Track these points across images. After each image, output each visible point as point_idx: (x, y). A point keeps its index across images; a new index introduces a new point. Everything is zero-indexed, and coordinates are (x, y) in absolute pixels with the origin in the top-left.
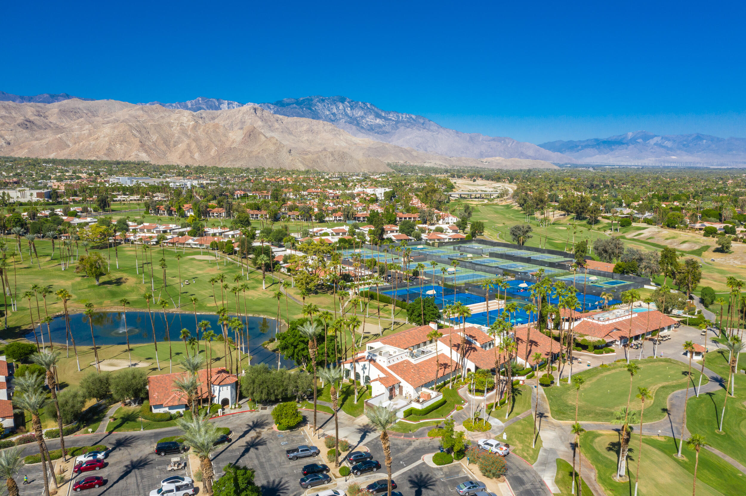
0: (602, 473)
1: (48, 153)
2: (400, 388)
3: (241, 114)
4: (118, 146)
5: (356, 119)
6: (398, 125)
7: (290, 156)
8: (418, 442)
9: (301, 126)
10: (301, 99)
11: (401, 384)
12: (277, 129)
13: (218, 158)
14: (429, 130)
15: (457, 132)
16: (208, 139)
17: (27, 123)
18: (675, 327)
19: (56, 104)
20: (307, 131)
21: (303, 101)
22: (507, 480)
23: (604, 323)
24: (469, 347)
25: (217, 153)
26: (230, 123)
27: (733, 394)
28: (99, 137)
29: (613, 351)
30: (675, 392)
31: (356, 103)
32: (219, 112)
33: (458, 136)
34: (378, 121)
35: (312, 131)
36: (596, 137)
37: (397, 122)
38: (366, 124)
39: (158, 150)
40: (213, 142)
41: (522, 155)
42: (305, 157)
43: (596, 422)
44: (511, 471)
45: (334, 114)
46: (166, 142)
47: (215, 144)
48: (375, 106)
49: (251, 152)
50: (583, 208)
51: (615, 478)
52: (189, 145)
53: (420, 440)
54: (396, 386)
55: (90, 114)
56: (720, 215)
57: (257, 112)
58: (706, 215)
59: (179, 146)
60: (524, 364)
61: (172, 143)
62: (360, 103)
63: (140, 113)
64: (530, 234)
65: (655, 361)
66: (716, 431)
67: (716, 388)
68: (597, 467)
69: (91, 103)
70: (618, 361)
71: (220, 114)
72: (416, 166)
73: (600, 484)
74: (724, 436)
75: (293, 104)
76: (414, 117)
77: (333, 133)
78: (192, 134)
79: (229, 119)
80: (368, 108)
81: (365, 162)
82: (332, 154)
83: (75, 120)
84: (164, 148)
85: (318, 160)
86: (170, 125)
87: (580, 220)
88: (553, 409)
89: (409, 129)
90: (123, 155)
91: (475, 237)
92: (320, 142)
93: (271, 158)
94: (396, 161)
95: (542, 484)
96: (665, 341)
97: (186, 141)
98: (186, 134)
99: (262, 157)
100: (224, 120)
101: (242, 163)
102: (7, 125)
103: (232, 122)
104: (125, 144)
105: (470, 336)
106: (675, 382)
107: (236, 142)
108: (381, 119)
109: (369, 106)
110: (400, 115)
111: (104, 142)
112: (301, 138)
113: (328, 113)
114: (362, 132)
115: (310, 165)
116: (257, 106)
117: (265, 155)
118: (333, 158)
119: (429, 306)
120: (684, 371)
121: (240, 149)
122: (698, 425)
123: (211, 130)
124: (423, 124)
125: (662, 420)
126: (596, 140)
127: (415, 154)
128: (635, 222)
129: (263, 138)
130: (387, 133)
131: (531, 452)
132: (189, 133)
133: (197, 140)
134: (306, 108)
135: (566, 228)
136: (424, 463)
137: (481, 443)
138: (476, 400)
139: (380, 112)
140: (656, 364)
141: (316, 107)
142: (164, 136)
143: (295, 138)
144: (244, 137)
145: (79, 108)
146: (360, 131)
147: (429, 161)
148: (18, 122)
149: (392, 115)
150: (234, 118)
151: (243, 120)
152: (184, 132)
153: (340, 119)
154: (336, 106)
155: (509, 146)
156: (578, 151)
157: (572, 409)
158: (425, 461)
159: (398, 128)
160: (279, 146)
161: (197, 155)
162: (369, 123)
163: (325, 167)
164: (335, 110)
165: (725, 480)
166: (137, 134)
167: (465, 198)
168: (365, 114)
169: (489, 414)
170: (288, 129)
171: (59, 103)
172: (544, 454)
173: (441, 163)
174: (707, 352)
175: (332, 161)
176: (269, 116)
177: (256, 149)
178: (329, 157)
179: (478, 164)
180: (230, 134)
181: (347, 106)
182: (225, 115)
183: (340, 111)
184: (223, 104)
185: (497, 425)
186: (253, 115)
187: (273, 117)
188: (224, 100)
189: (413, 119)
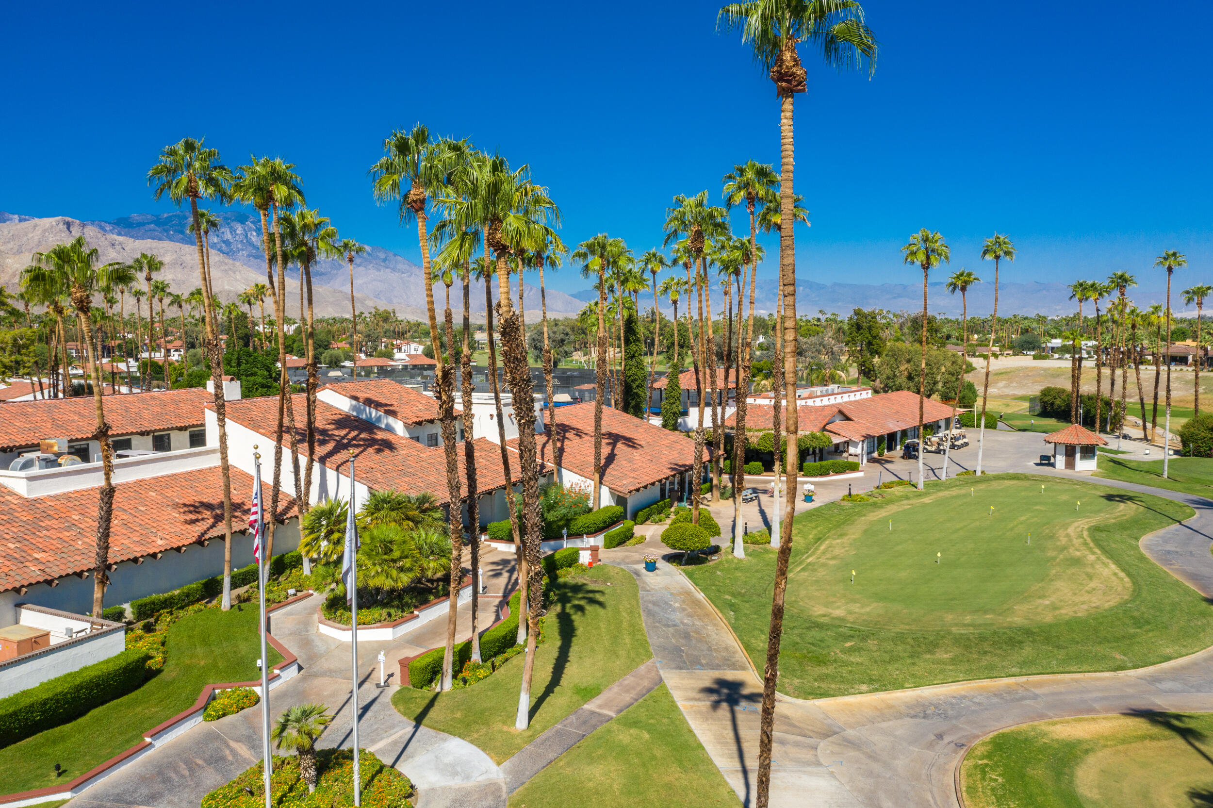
3: (38, 232)
10: (165, 216)
12: (113, 259)
14: (394, 270)
20: (172, 263)
21: (169, 219)
23: (809, 403)
26: (16, 247)
29: (853, 468)
35: (181, 263)
45: (227, 243)
57: (71, 229)
60: (591, 493)
70: (888, 486)
75: (149, 223)
76: (368, 248)
77: (222, 268)
79: (13, 240)
89: (361, 269)
100: (4, 243)
103: (20, 246)
105: (369, 402)
113: (216, 240)
116: (70, 219)
124: (384, 260)
130: (323, 273)
134: (175, 231)
151: (44, 243)
153: (238, 250)
154: (231, 228)
159: (341, 266)
164: (228, 236)
169: (419, 720)
176: (97, 238)
180: (9, 261)
181: (250, 230)
182: (6, 232)
183: (237, 238)
184: (11, 220)
185: (456, 783)
186: (63, 235)
187: (106, 239)
188: (13, 214)
189: (367, 252)
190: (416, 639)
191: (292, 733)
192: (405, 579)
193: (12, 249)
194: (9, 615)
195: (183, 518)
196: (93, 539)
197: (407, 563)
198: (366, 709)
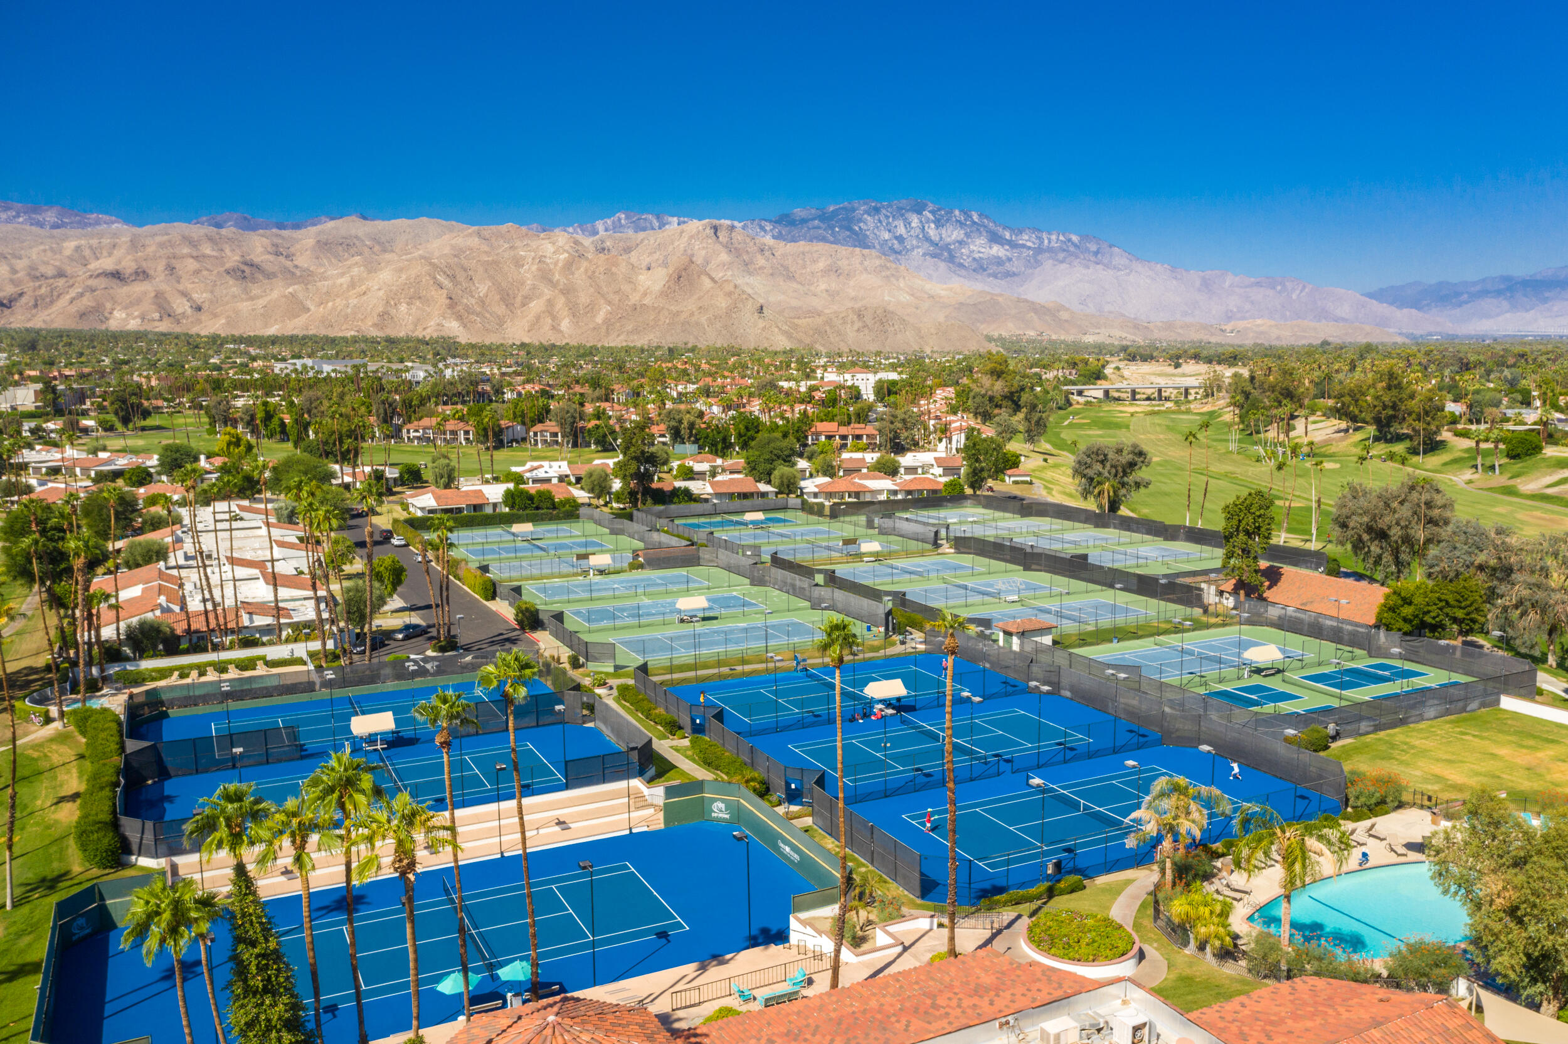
1: (266, 326)
4: (403, 308)
5: (946, 247)
6: (1039, 257)
7: (761, 321)
9: (815, 261)
10: (832, 209)
12: (761, 268)
13: (605, 328)
14: (1107, 266)
15: (1173, 269)
16: (592, 290)
17: (245, 268)
19: (313, 230)
20: (827, 272)
21: (835, 213)
25: (607, 317)
26: (662, 258)
28: (369, 289)
31: (947, 213)
33: (1176, 278)
34: (997, 250)
35: (837, 271)
37: (1039, 250)
38: (968, 257)
39: (488, 315)
40: (603, 296)
41: (1323, 315)
42: (804, 322)
45: (900, 239)
46: (507, 298)
47: (605, 299)
48: (987, 217)
49: (678, 313)
50: (1394, 407)
52: (550, 303)
55: (377, 248)
57: (719, 234)
59: (532, 305)
61: (519, 299)
62: (957, 212)
63: (474, 242)
69: (380, 225)
72: (1064, 342)
75: (813, 219)
76: (1075, 238)
77: (884, 274)
78: (563, 280)
79: (660, 249)
80: (975, 223)
81: (933, 331)
82: (860, 316)
83: (346, 260)
84: (501, 310)
85: (827, 328)
86: (518, 263)
87: (1387, 441)
89: (1064, 266)
90: (411, 327)
92: (853, 294)
93: (718, 325)
94: (1018, 332)
97: (548, 292)
98: (551, 281)
99: (697, 324)
100: (650, 254)
101: (651, 336)
102: (205, 273)
103: (666, 257)
104: (418, 303)
107: (650, 293)
108: (1002, 245)
109: (975, 218)
110: (1045, 236)
111: (375, 300)
112: (812, 288)
113: (887, 236)
114: (959, 276)
115: (808, 341)
116: (716, 222)
117: (703, 320)
118: (860, 324)
121: (654, 308)
123: (602, 270)
124: (1096, 253)
126: (1506, 279)
127: (1064, 315)
128: (1556, 444)
129: (707, 283)
130: (1014, 274)
132: (557, 277)
133: (567, 291)
134: (841, 227)
135: (1338, 466)
139: (1000, 230)
141: (861, 225)
142: (504, 284)
143: (799, 286)
144: (668, 282)
145: (356, 237)
146: (954, 272)
147: (1097, 331)
148: (228, 266)
149: (1026, 237)
150: (671, 248)
152: (545, 276)
153: (913, 249)
154: (905, 220)
155: (1294, 296)
156: (1460, 306)
159: (1038, 263)
160: (738, 300)
161: (565, 325)
162: (977, 256)
164: (901, 230)
166: (446, 282)
167: (1118, 399)
168: (967, 235)
170: (786, 268)
171: (319, 227)
173: (1124, 335)
175: (858, 330)
176: (745, 243)
177: (689, 305)
178: (853, 323)
179: (1212, 334)
180: (643, 279)
181: (928, 221)
182: (652, 242)
183: (912, 233)
184: (669, 223)
186: (710, 241)
187: (758, 243)
188: (673, 216)
189: (1073, 243)
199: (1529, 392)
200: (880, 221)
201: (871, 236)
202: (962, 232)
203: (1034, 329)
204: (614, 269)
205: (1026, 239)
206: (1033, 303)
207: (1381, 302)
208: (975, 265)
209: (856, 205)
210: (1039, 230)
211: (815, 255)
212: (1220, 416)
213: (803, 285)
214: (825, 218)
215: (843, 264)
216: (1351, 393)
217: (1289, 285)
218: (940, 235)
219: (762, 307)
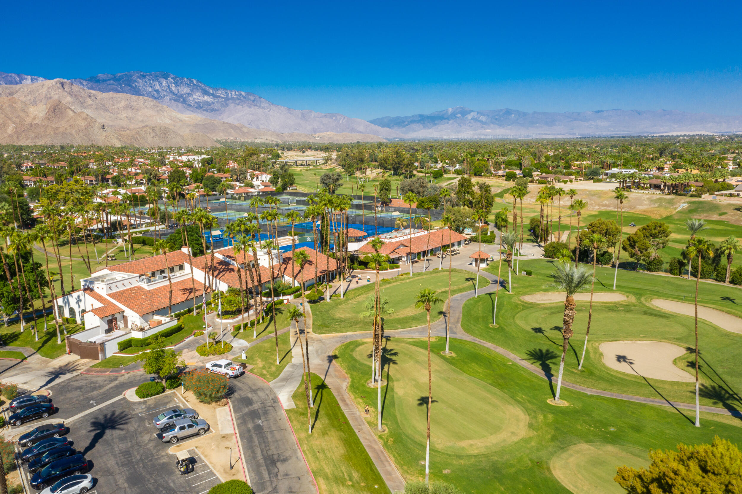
0: (356, 381)
2: (124, 318)
3: (45, 89)
5: (181, 96)
6: (228, 102)
7: (104, 132)
8: (127, 376)
9: (119, 102)
10: (119, 75)
11: (125, 314)
12: (90, 105)
13: (16, 135)
14: (260, 107)
15: (289, 109)
18: (465, 244)
20: (126, 108)
21: (121, 77)
22: (230, 403)
23: (390, 240)
24: (224, 269)
25: (15, 130)
26: (33, 99)
27: (511, 291)
29: (398, 267)
30: (455, 296)
31: (180, 79)
32: (18, 86)
33: (290, 113)
34: (206, 98)
35: (131, 108)
36: (421, 113)
37: (227, 99)
38: (193, 101)
40: (10, 119)
41: (353, 130)
42: (123, 133)
43: (363, 332)
44: (240, 392)
45: (157, 91)
47: (12, 121)
48: (200, 82)
49: (57, 128)
50: (399, 163)
51: (369, 385)
53: (132, 373)
54: (118, 316)
56: (521, 164)
57: (64, 87)
58: (509, 164)
60: (291, 282)
62: (185, 79)
64: (340, 182)
65: (441, 271)
66: (490, 326)
67: (497, 288)
68: (351, 375)
70: (402, 275)
71: (20, 89)
72: (247, 142)
73: (350, 393)
74: (498, 329)
75: (109, 80)
76: (243, 94)
77: (156, 109)
79: (31, 94)
80: (194, 84)
81: (190, 137)
82: (153, 130)
85: (137, 136)
87: (397, 175)
88: (316, 323)
89: (240, 106)
91: (286, 190)
92: (141, 119)
93: (82, 135)
94: (225, 138)
95: (275, 402)
96: (453, 255)
99: (70, 134)
100: (25, 96)
101: (46, 140)
103: (35, 98)
105: (228, 256)
106: (456, 287)
107: (38, 118)
108: (209, 96)
109: (195, 82)
110: (229, 92)
112: (119, 116)
113: (150, 90)
114: (189, 110)
115: (129, 142)
116: (62, 80)
117: (73, 132)
118: (154, 134)
119: (192, 236)
120: (468, 277)
121: (43, 126)
122: (472, 322)
123: (7, 105)
124: (254, 101)
125: (436, 322)
126: (420, 116)
127: (245, 130)
128: (447, 173)
129: (71, 113)
130: (216, 110)
131: (274, 369)
134: (125, 85)
136: (124, 399)
137: (208, 365)
138: (222, 324)
139: (207, 89)
140: (441, 274)
141: (136, 83)
143: (112, 115)
144: (48, 112)
146: (186, 108)
147: (261, 137)
149: (220, 92)
150: (37, 94)
151: (49, 96)
153: (164, 96)
154: (159, 82)
155: (341, 122)
156: (405, 126)
157: (337, 322)
158: (126, 396)
159: (227, 105)
160: (90, 122)
162: (197, 101)
163: (146, 144)
164: (158, 87)
165: (493, 371)
167: (290, 165)
168: (191, 90)
169: (234, 337)
170: (104, 106)
172: (291, 369)
173: (273, 139)
174: (493, 261)
175: (153, 137)
176: (80, 92)
177: (63, 124)
178: (150, 133)
179: (310, 139)
180: (31, 110)
181: (171, 83)
182: (26, 90)
183: (163, 88)
184: (26, 79)
185: (241, 346)
186: (60, 90)
187: (85, 92)
188: (28, 75)
189: (243, 96)
190: (237, 322)
191: (211, 336)
192: (235, 309)
193: (30, 100)
194: (151, 317)
195: (182, 293)
196: (168, 300)
197: (235, 305)
198: (224, 335)
199: (437, 159)
200: (146, 82)
201: (142, 90)
202: (189, 89)
203: (232, 136)
204: (14, 105)
205: (219, 93)
206: (230, 124)
207: (375, 125)
208: (196, 105)
209: (132, 73)
210: (226, 89)
211: (119, 99)
212: (335, 170)
213: (114, 114)
214: (118, 80)
215: (134, 104)
216: (384, 159)
217: (338, 117)
218: (178, 90)
219: (104, 126)
